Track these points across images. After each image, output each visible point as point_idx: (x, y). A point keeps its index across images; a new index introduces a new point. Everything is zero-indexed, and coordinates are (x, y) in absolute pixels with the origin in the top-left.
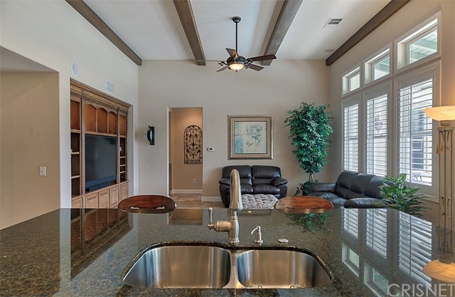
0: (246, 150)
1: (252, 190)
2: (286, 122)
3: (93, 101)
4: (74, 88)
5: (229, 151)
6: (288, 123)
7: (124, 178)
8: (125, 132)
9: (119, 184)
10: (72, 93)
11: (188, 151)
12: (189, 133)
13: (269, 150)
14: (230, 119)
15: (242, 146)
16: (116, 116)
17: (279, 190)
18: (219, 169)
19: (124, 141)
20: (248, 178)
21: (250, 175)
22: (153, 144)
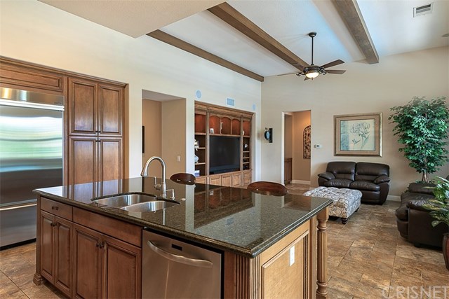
0: (352, 147)
1: (349, 185)
2: (390, 118)
3: (217, 113)
4: (198, 106)
5: (335, 148)
6: (393, 119)
7: (247, 167)
8: (249, 133)
9: (242, 171)
10: (195, 109)
11: (307, 148)
12: (307, 132)
13: (377, 148)
14: (336, 118)
15: (348, 143)
16: (240, 122)
17: (377, 187)
18: (325, 164)
19: (247, 140)
20: (351, 173)
21: (353, 171)
22: (271, 142)
